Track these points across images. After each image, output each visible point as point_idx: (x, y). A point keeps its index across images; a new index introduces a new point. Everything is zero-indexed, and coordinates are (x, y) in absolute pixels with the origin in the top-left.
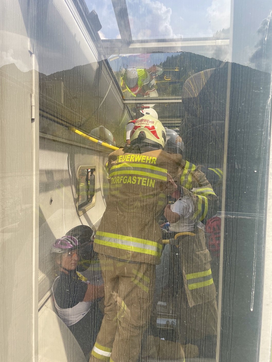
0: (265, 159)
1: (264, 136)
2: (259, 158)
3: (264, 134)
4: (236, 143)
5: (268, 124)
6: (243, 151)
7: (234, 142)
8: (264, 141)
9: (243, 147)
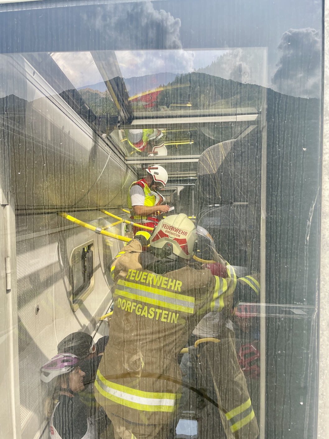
0: (312, 388)
1: (311, 360)
2: (305, 387)
3: (311, 357)
4: (276, 369)
5: (315, 344)
6: (285, 378)
7: (273, 367)
8: (311, 366)
9: (285, 373)
